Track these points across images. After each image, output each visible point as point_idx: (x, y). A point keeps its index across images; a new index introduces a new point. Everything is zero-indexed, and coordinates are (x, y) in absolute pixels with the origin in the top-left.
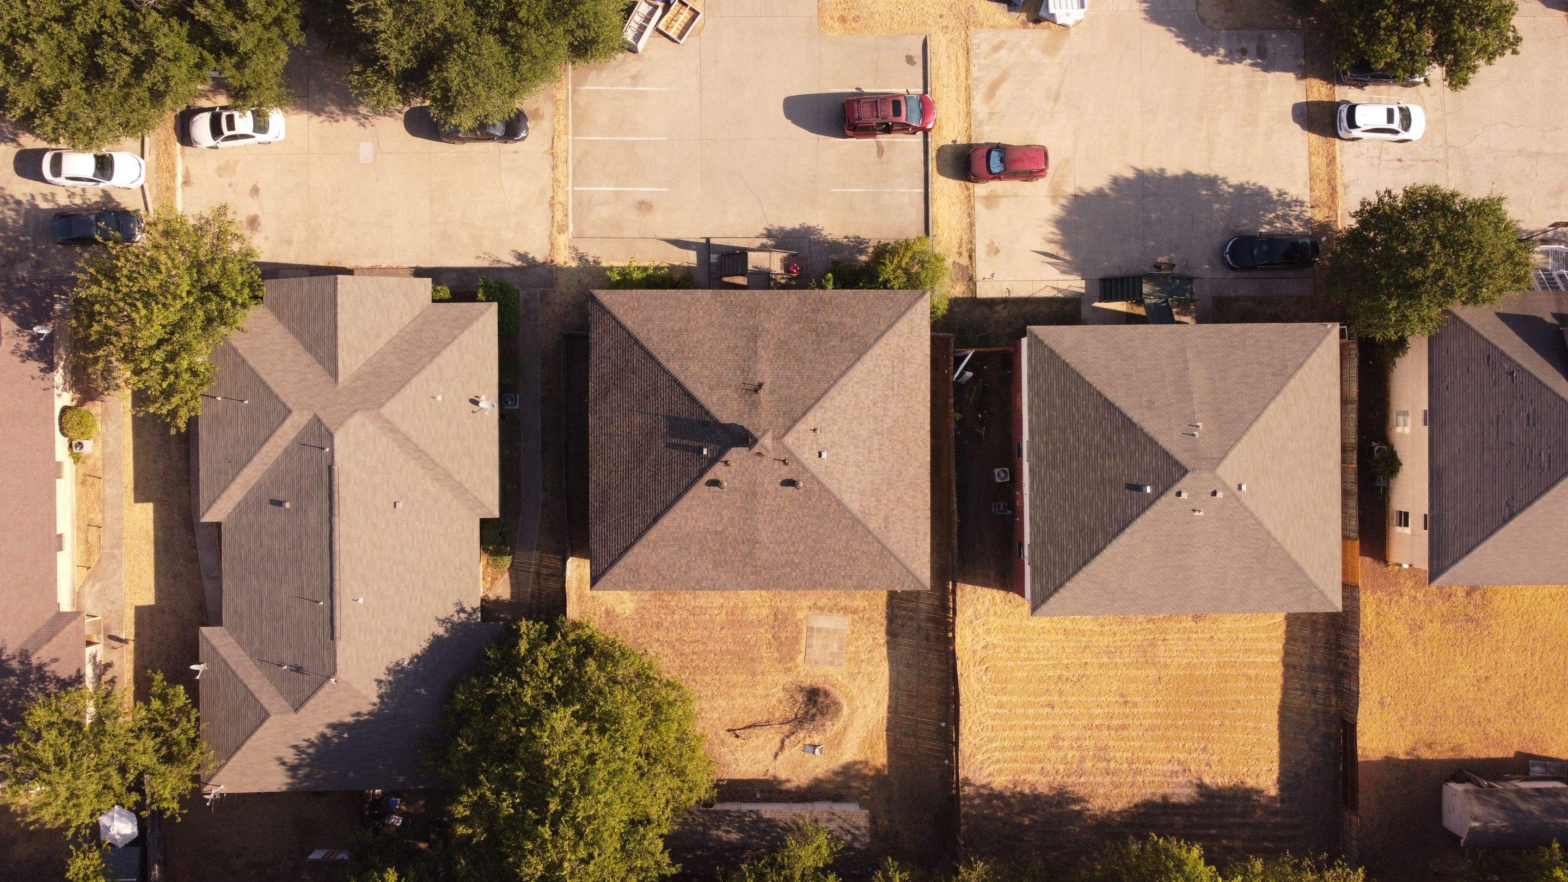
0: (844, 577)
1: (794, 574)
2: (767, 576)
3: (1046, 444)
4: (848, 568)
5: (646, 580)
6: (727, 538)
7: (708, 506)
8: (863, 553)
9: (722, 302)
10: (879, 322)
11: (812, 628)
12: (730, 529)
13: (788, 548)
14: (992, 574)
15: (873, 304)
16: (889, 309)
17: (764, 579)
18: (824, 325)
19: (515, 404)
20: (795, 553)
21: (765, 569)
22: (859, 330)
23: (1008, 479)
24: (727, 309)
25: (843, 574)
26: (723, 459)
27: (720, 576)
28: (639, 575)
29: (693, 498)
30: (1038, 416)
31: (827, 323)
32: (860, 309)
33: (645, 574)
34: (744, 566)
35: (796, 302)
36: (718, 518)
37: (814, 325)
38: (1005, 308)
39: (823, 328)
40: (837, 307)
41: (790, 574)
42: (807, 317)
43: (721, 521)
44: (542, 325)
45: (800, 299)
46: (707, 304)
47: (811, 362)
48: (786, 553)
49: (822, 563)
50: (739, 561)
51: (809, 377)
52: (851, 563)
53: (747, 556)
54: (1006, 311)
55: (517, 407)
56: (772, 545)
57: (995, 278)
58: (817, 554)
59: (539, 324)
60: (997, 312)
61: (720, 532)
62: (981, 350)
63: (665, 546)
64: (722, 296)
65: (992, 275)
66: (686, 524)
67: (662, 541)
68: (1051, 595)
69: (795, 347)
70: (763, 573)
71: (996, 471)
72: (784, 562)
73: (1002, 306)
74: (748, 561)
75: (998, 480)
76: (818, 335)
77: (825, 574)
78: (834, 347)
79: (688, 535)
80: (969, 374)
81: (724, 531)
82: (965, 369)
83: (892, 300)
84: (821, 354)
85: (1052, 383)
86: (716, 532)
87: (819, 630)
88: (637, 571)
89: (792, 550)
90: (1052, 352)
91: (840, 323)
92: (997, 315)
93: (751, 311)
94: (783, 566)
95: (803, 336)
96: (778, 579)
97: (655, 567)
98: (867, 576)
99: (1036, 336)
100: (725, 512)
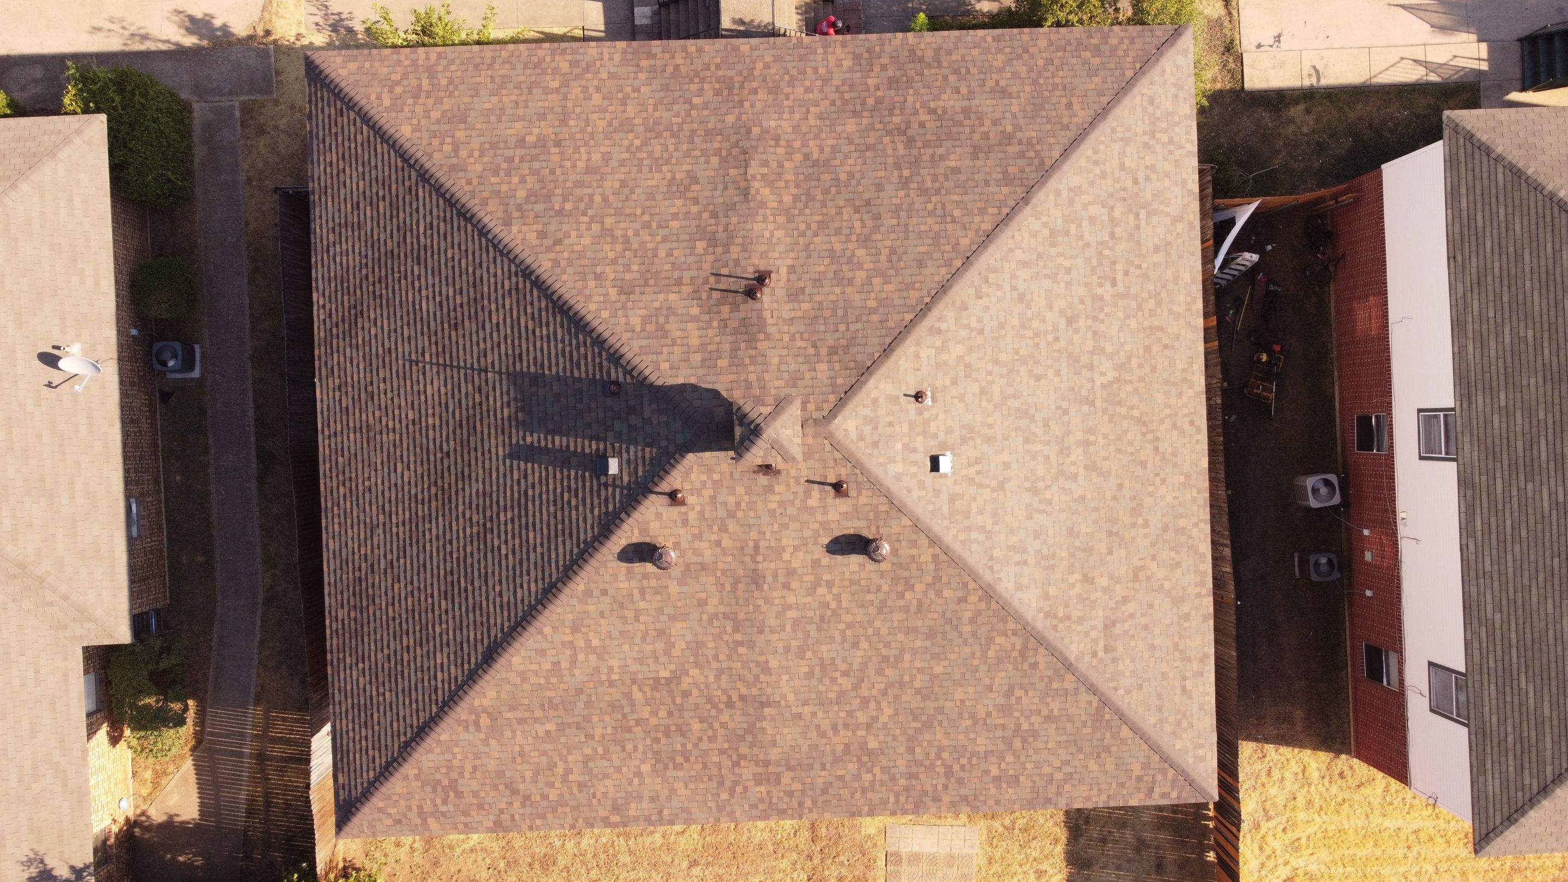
0: (997, 779)
1: (867, 777)
2: (796, 786)
3: (1508, 414)
4: (1009, 758)
5: (481, 806)
6: (686, 694)
7: (630, 614)
8: (1049, 718)
9: (652, 70)
10: (1069, 106)
11: (897, 855)
12: (694, 672)
13: (850, 714)
14: (1298, 714)
15: (1050, 62)
16: (1092, 73)
17: (790, 794)
18: (923, 117)
19: (192, 368)
20: (868, 726)
21: (790, 768)
22: (1018, 128)
23: (1337, 500)
24: (665, 88)
25: (995, 772)
26: (665, 487)
27: (673, 791)
28: (459, 795)
29: (588, 593)
30: (1482, 343)
31: (933, 112)
32: (1016, 75)
33: (475, 794)
34: (736, 764)
35: (847, 63)
36: (660, 646)
37: (897, 120)
38: (1308, 112)
39: (922, 125)
40: (956, 72)
41: (857, 777)
42: (879, 101)
43: (667, 653)
44: (249, 181)
45: (857, 57)
46: (612, 76)
47: (896, 211)
48: (846, 726)
49: (941, 749)
50: (722, 752)
51: (893, 251)
52: (1017, 744)
53: (742, 738)
54: (1310, 120)
55: (196, 374)
56: (807, 710)
57: (1284, 44)
58: (928, 725)
59: (242, 177)
60: (1291, 121)
61: (668, 681)
62: (1274, 200)
63: (522, 721)
64: (651, 56)
65: (1278, 38)
66: (573, 664)
67: (513, 708)
68: (1532, 802)
69: (851, 175)
70: (786, 778)
71: (1310, 482)
72: (840, 748)
73: (1301, 107)
74: (744, 749)
75: (1314, 503)
76: (910, 143)
77: (949, 773)
78: (956, 171)
79: (579, 691)
80: (1250, 258)
81: (674, 679)
82: (1238, 246)
83: (1097, 51)
84: (923, 191)
85: (1519, 256)
86: (657, 680)
87: (915, 858)
88: (453, 785)
89: (862, 718)
90: (1516, 173)
91: (966, 111)
92: (1291, 129)
93: (730, 89)
94: (837, 760)
95: (869, 147)
96: (824, 791)
97: (500, 774)
98: (1058, 776)
99: (1470, 137)
100: (677, 628)
